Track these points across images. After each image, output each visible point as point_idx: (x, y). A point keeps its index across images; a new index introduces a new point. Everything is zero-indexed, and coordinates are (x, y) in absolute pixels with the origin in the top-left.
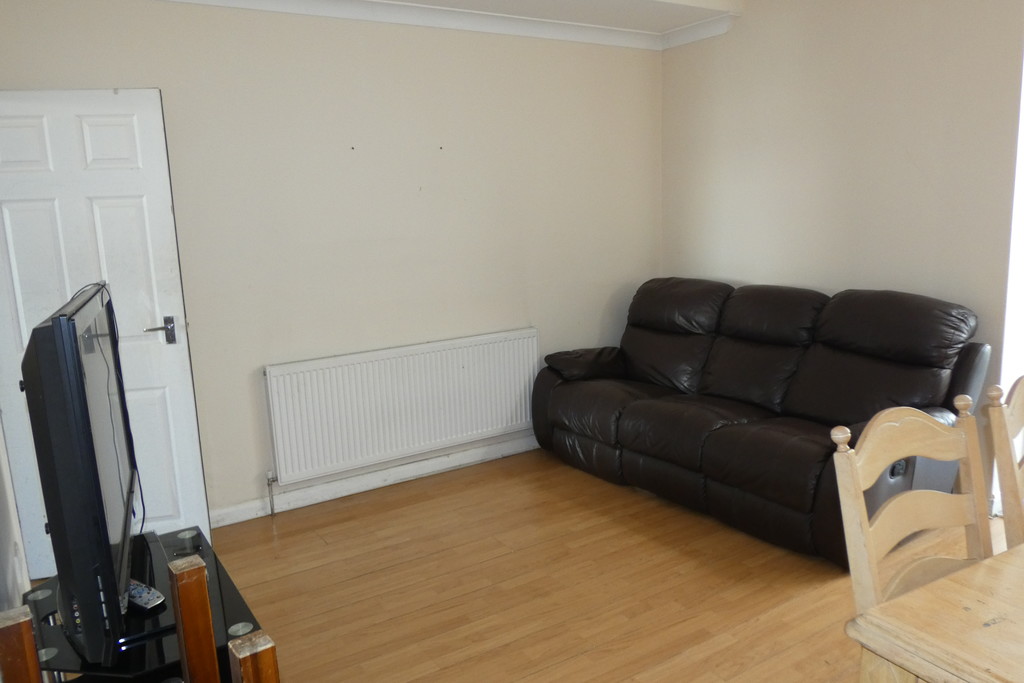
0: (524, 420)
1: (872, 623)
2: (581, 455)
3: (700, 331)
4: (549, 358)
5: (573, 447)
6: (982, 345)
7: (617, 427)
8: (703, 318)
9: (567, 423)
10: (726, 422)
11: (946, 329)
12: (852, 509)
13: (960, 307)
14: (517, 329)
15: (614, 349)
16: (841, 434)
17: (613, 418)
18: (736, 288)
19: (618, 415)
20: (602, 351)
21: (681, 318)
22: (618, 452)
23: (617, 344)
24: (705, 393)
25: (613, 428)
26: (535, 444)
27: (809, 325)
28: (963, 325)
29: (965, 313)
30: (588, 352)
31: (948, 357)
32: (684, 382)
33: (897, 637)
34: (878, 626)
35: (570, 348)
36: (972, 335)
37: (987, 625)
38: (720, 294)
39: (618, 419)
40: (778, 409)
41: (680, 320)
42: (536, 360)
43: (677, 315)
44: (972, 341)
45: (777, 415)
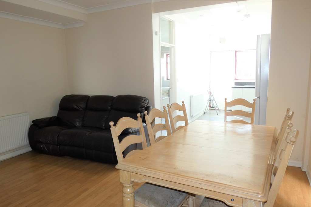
0: (26, 141)
1: (121, 164)
2: (47, 150)
3: (81, 109)
4: (33, 121)
5: (44, 148)
6: (150, 106)
7: (58, 139)
8: (82, 105)
9: (41, 140)
10: (89, 133)
11: (141, 103)
12: (115, 140)
13: (145, 98)
14: (22, 113)
15: (55, 117)
16: (112, 123)
17: (56, 137)
18: (90, 96)
19: (58, 135)
20: (51, 118)
21: (75, 106)
22: (58, 147)
23: (56, 115)
24: (84, 126)
25: (56, 139)
26: (30, 149)
27: (110, 105)
28: (145, 102)
29: (145, 99)
30: (47, 118)
31: (143, 110)
32: (77, 124)
33: (126, 165)
34: (122, 164)
35: (40, 118)
36: (147, 105)
37: (144, 159)
38: (86, 99)
39: (58, 137)
40: (104, 128)
41: (75, 107)
42: (29, 122)
43: (74, 105)
44: (148, 105)
45: (104, 129)
